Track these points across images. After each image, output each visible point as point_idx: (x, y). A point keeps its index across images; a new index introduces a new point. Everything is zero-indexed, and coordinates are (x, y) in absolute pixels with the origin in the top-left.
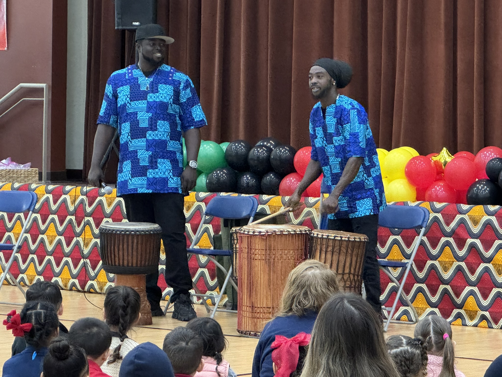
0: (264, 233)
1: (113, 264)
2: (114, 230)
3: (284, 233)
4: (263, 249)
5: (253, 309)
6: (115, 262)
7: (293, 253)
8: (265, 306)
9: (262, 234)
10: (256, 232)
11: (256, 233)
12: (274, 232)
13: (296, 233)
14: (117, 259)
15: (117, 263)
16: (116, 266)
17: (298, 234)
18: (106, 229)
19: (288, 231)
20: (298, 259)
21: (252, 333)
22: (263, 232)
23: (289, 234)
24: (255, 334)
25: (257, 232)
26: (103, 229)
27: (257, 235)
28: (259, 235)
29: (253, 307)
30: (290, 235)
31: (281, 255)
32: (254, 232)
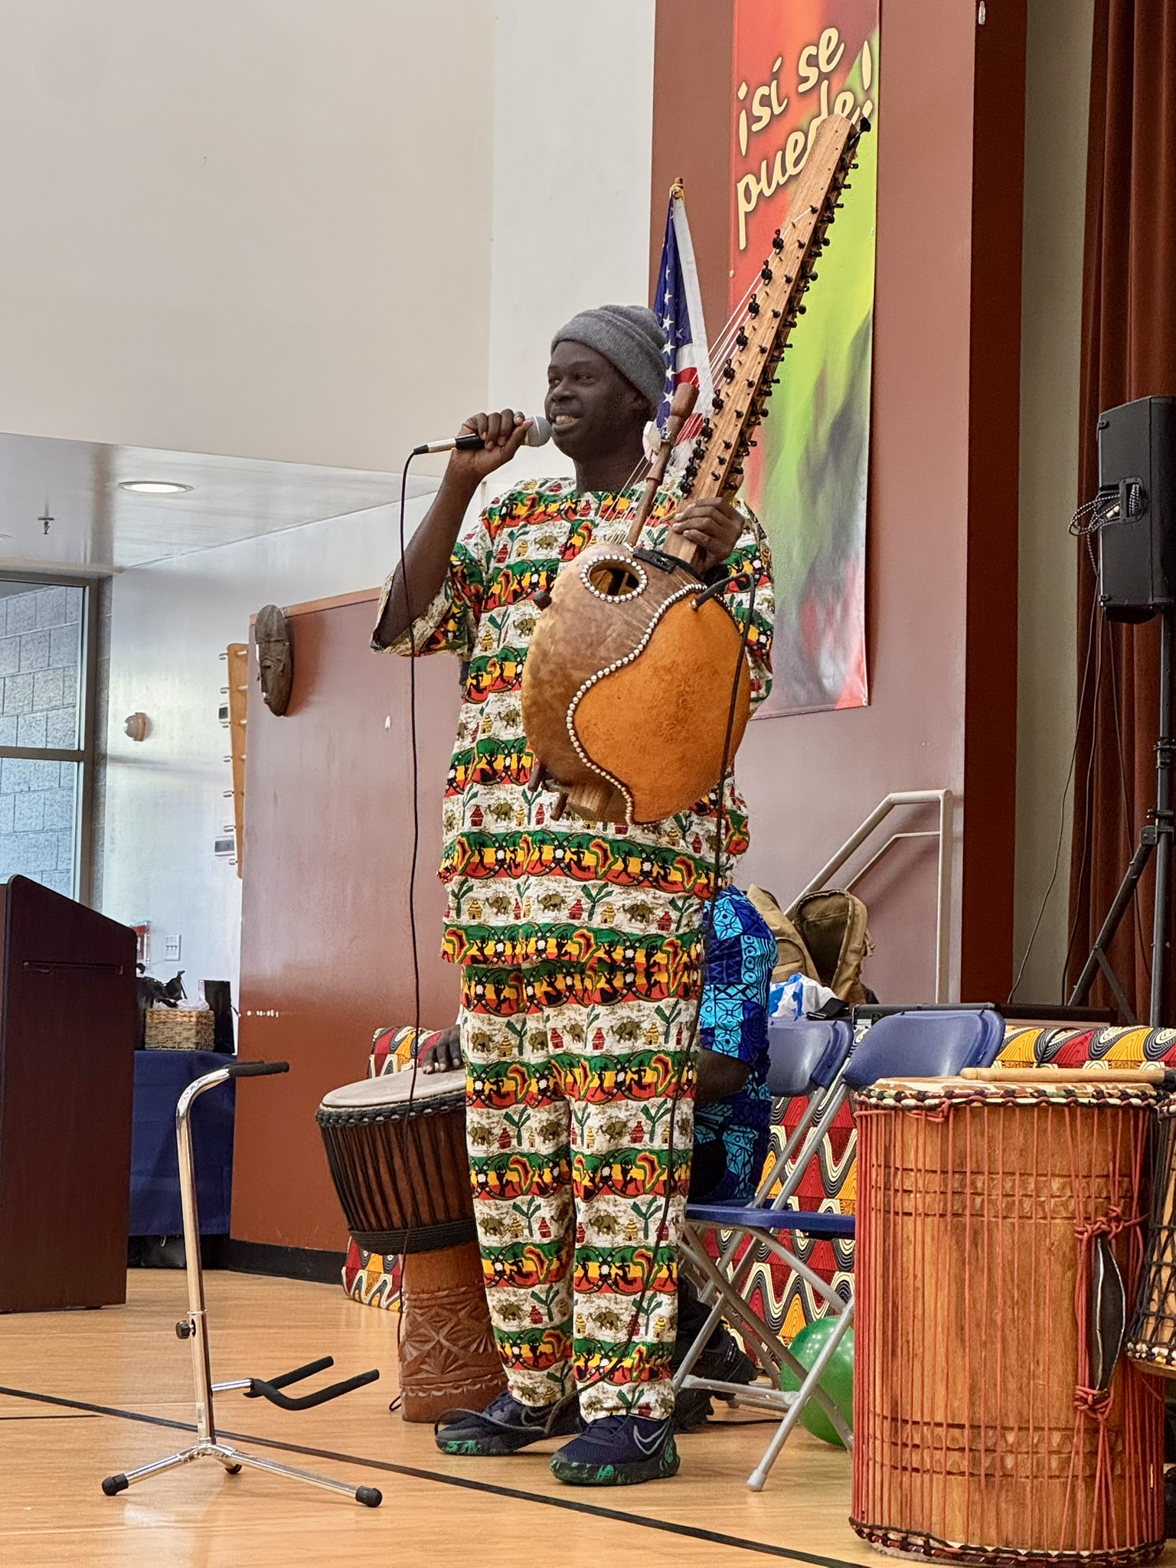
0: (936, 1101)
1: (385, 1224)
2: (363, 1115)
3: (1020, 1101)
4: (934, 1169)
5: (895, 1432)
6: (389, 1216)
7: (1063, 1187)
8: (939, 1418)
9: (928, 1102)
10: (906, 1097)
11: (905, 1102)
12: (976, 1093)
13: (1076, 1102)
14: (393, 1207)
15: (396, 1219)
16: (394, 1229)
17: (1083, 1105)
18: (339, 1116)
19: (1037, 1091)
20: (1087, 1219)
21: (892, 1536)
22: (934, 1097)
23: (1043, 1106)
24: (905, 1539)
25: (913, 1097)
26: (330, 1115)
27: (910, 1109)
28: (917, 1107)
29: (894, 1419)
30: (1045, 1110)
31: (1007, 1195)
32: (899, 1097)
